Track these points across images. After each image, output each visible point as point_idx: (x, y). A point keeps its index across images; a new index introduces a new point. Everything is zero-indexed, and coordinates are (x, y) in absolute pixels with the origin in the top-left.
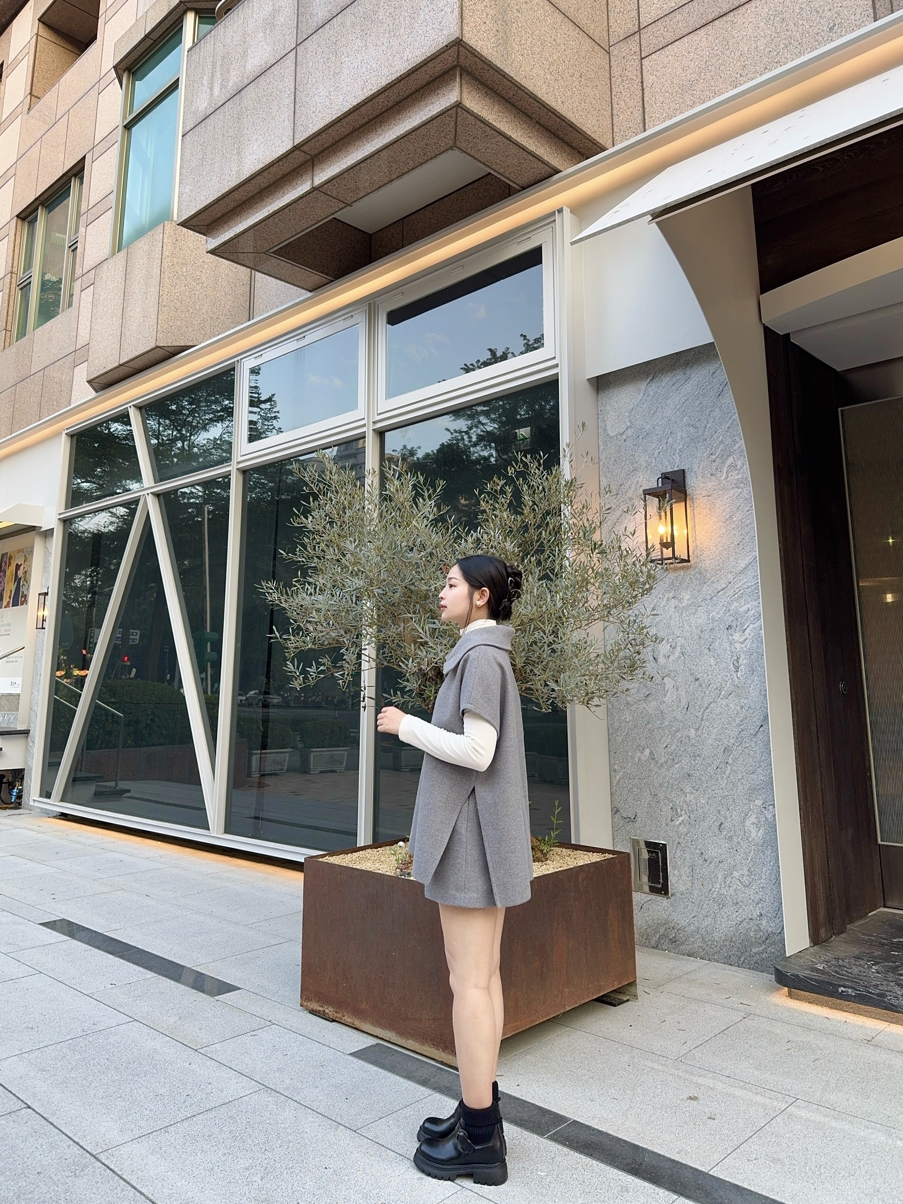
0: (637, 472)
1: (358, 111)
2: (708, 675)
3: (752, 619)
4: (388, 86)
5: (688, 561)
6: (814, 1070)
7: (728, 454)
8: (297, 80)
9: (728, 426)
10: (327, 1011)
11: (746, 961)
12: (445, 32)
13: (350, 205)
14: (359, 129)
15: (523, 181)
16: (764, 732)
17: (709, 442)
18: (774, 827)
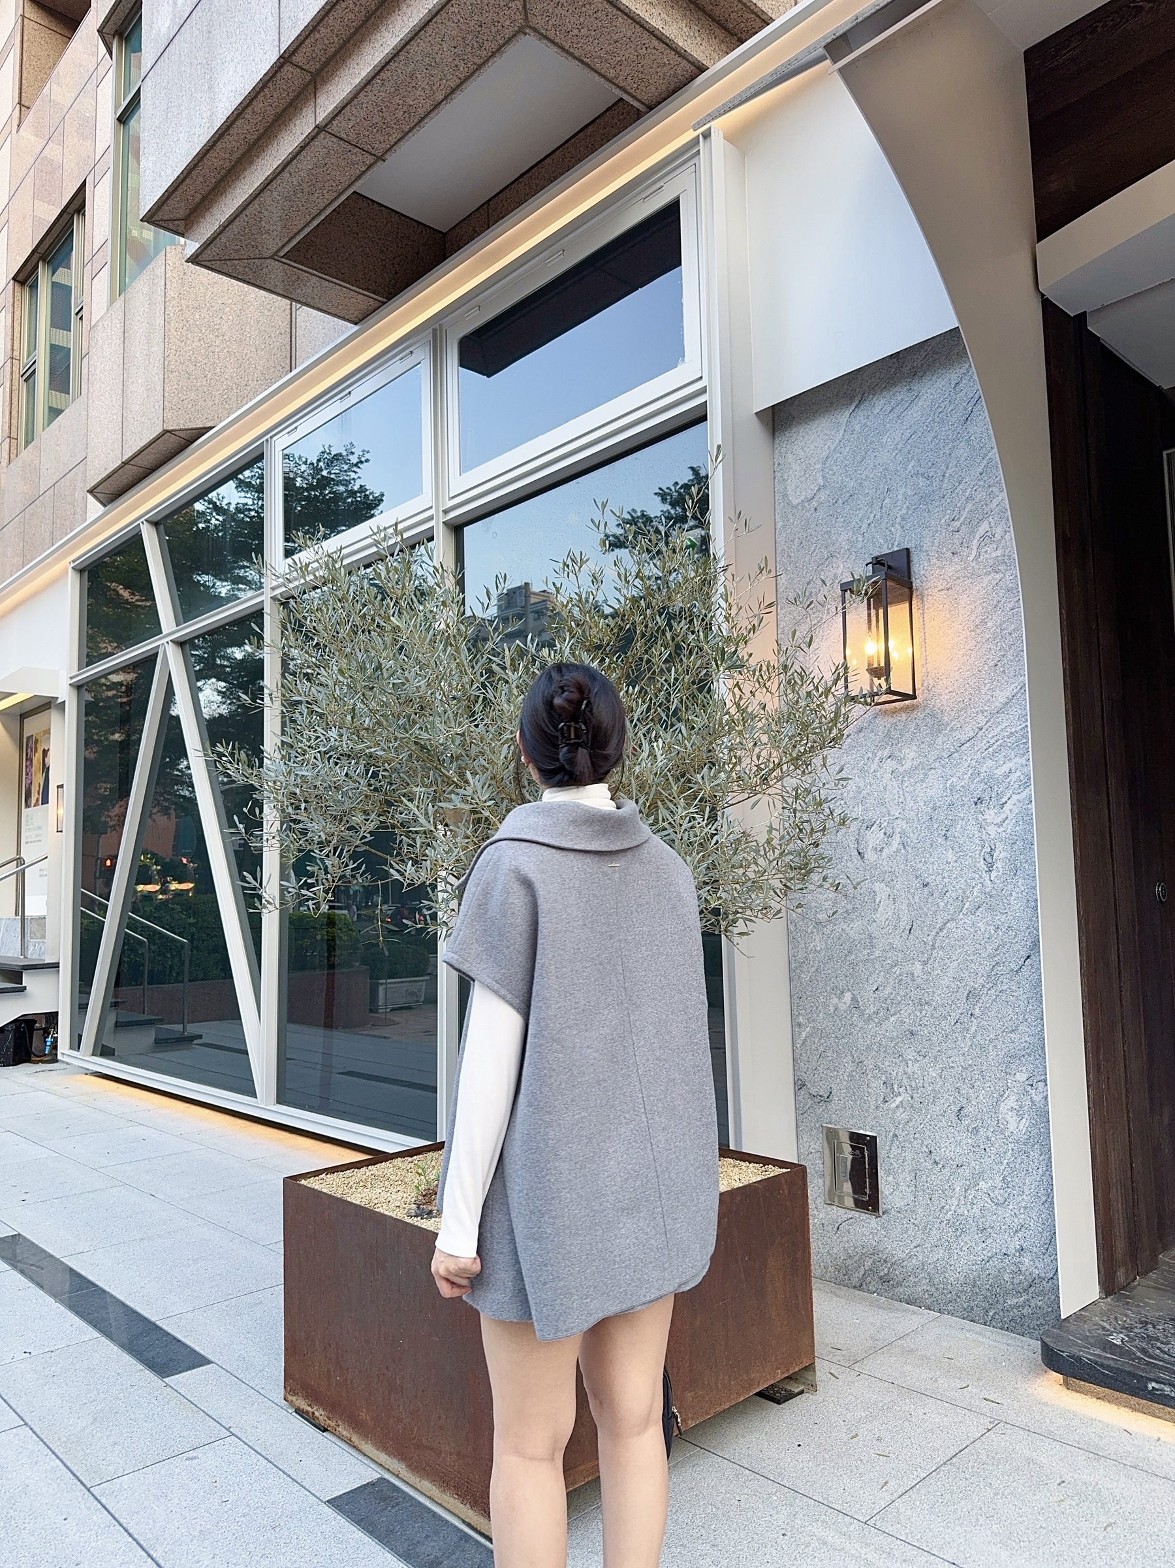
0: (834, 560)
2: (944, 878)
3: (1016, 786)
5: (914, 697)
7: (981, 517)
10: (317, 1414)
11: (997, 1317)
13: (382, 159)
16: (1032, 966)
17: (949, 500)
18: (1045, 1115)
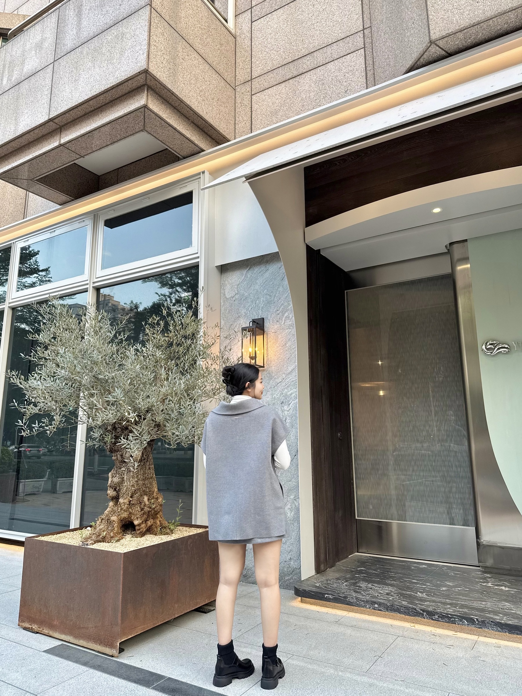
0: (240, 318)
1: (87, 103)
3: (293, 398)
4: (106, 91)
5: (264, 367)
6: (305, 639)
7: (285, 311)
8: (53, 81)
9: (286, 296)
10: (34, 627)
12: (138, 64)
13: (83, 157)
14: (88, 113)
15: (184, 153)
16: (296, 458)
17: (276, 304)
18: (298, 510)
